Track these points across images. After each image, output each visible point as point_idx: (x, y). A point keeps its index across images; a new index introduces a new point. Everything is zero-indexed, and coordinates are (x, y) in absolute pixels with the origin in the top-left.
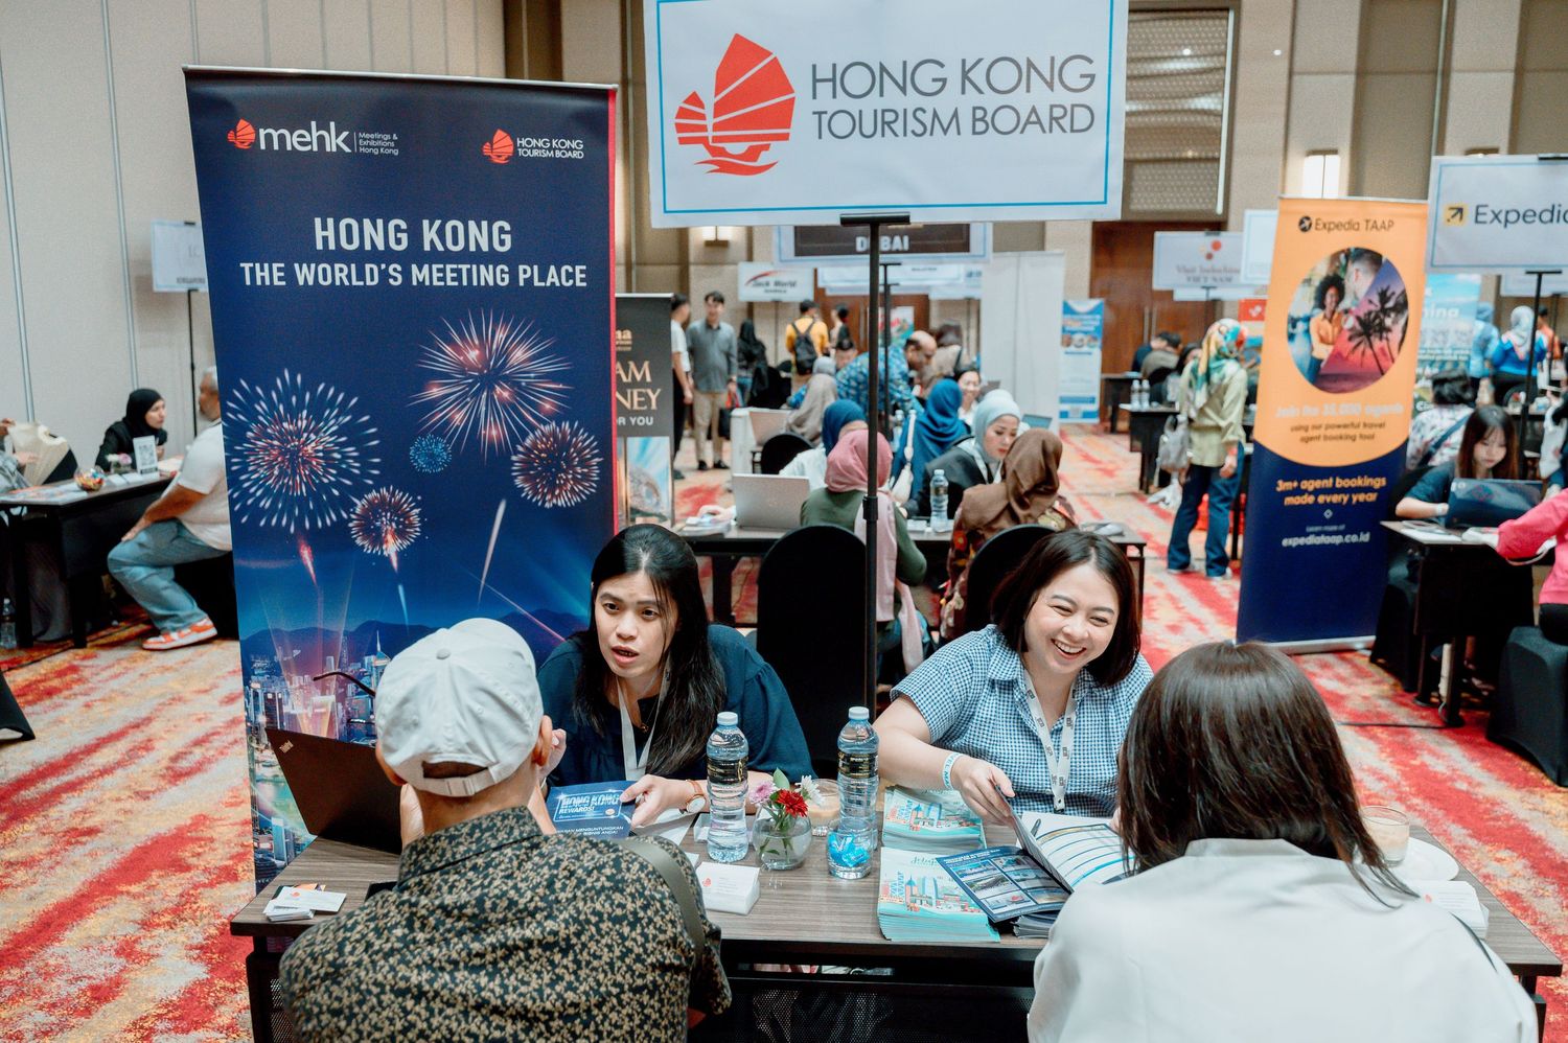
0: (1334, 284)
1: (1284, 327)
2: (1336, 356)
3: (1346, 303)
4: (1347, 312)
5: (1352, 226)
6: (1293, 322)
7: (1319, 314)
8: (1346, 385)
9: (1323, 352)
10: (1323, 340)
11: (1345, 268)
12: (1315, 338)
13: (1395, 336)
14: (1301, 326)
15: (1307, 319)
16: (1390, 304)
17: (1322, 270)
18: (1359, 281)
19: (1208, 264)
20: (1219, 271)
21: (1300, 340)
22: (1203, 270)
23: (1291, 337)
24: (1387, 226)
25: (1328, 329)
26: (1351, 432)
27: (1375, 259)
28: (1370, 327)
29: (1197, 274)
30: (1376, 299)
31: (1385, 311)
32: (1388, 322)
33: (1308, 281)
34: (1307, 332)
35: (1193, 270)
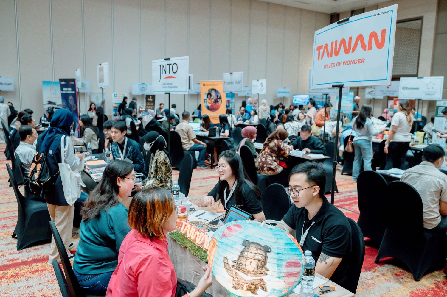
0: (209, 94)
1: (203, 100)
2: (212, 106)
3: (212, 97)
4: (212, 99)
5: (211, 85)
6: (204, 100)
7: (208, 99)
8: (214, 110)
9: (209, 105)
10: (209, 103)
11: (211, 92)
12: (208, 103)
13: (220, 103)
14: (205, 101)
15: (206, 100)
16: (218, 97)
17: (207, 92)
18: (213, 94)
19: (387, 89)
20: (390, 91)
21: (205, 103)
22: (386, 91)
23: (204, 102)
24: (217, 85)
25: (210, 101)
26: (216, 118)
27: (215, 90)
28: (216, 101)
29: (385, 92)
30: (216, 97)
31: (218, 99)
32: (218, 100)
33: (205, 94)
34: (206, 102)
35: (384, 91)
